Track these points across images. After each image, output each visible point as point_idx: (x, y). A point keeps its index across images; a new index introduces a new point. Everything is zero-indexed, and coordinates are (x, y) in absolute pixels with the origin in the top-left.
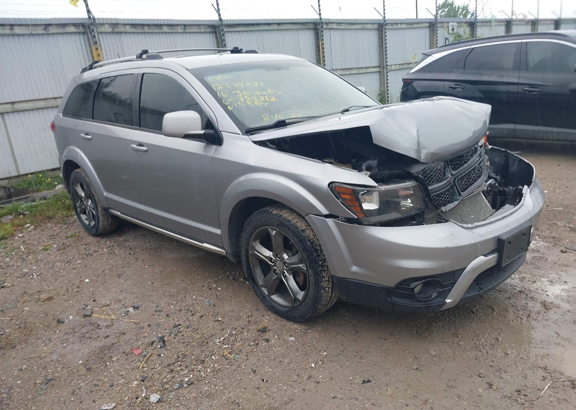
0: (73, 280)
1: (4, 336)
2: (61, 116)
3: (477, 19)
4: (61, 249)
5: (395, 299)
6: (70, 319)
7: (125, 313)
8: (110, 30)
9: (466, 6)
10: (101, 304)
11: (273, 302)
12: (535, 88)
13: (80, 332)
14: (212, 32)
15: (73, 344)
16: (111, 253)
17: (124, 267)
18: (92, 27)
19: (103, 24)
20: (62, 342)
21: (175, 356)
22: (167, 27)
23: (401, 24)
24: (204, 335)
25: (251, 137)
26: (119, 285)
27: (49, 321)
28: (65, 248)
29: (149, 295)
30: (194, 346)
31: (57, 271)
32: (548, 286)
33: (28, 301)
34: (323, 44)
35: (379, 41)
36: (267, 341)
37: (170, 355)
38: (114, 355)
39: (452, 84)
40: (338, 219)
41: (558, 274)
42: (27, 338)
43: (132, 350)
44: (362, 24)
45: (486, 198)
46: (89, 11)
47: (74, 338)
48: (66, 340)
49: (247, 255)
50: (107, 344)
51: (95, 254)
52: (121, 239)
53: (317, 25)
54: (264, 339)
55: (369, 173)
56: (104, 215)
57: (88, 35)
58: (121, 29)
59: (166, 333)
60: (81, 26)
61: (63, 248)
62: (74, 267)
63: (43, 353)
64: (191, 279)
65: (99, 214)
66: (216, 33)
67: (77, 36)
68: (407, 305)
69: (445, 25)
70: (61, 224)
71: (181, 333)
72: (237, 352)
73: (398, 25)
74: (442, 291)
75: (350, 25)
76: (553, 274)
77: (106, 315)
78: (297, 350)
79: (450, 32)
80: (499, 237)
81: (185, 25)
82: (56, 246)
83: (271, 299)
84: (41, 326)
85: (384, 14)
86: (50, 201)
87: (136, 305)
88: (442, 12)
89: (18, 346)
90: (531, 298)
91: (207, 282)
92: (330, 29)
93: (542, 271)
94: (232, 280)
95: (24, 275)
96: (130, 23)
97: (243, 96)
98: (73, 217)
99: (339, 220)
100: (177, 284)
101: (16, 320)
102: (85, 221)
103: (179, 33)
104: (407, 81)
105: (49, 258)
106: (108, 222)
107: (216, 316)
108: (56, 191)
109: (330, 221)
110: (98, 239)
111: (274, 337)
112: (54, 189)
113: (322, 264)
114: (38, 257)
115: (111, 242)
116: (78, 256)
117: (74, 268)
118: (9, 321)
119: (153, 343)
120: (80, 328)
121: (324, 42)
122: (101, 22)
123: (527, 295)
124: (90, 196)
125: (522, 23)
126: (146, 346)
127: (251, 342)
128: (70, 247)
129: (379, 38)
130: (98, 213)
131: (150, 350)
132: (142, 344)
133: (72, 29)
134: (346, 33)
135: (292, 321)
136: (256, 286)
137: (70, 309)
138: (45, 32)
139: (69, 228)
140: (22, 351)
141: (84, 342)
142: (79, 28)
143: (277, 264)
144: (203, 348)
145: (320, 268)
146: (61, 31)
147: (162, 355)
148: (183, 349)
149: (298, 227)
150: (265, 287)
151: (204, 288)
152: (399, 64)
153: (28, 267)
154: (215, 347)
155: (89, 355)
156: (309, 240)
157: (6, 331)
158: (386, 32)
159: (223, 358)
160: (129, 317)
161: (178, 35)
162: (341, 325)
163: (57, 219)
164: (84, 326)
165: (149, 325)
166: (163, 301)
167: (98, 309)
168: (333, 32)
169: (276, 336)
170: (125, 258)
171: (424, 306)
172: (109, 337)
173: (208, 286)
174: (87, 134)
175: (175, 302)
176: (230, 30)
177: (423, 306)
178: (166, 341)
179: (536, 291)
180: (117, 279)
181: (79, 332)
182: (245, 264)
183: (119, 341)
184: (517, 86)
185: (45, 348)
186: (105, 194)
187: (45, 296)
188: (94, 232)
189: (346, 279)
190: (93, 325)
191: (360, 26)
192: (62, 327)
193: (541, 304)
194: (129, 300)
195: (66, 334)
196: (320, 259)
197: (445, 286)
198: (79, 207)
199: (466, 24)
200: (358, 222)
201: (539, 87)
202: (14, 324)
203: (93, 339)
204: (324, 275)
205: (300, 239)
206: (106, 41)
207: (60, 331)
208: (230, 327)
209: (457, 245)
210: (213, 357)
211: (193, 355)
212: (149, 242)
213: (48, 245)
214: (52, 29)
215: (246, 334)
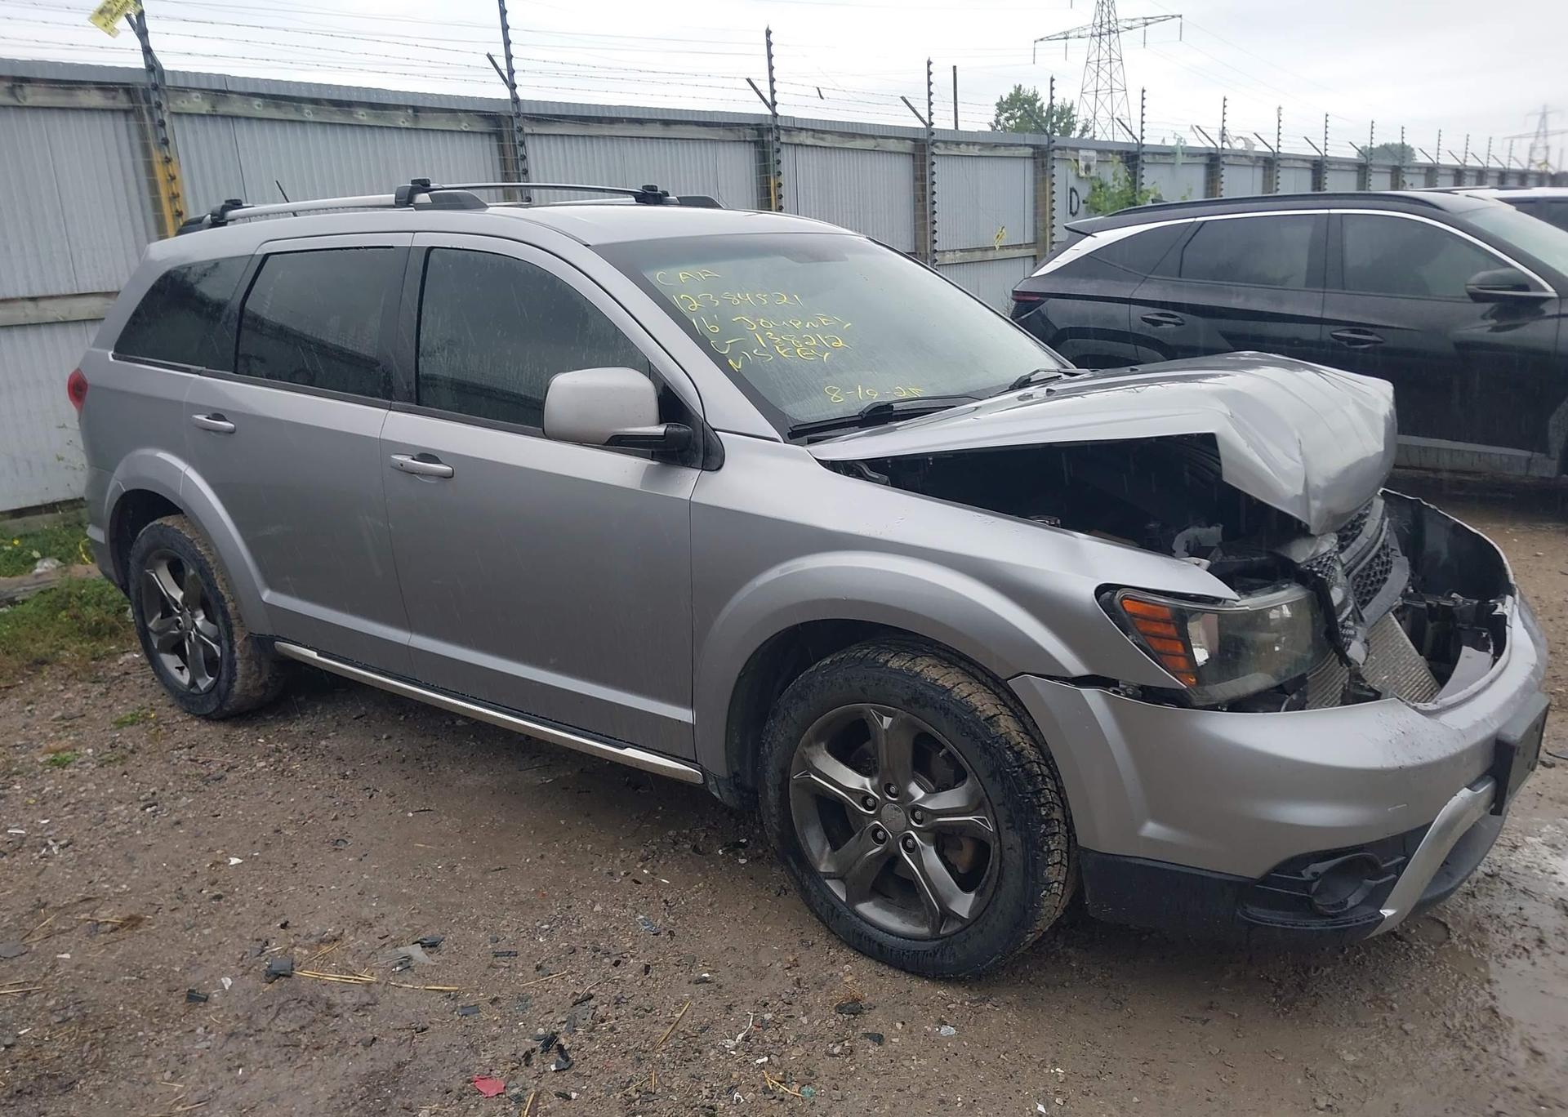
0: (189, 861)
1: (18, 1051)
2: (111, 359)
3: (1144, 146)
4: (110, 761)
5: (1254, 911)
6: (227, 988)
7: (401, 963)
8: (205, 108)
9: (1069, 106)
10: (310, 936)
11: (863, 923)
12: (1367, 333)
13: (274, 1029)
14: (490, 134)
15: (266, 1071)
16: (282, 774)
17: (340, 816)
18: (154, 97)
19: (183, 90)
20: (227, 1063)
21: (619, 1096)
22: (369, 111)
23: (968, 144)
24: (680, 1027)
25: (814, 448)
26: (345, 873)
27: (158, 996)
28: (124, 757)
29: (452, 904)
30: (660, 1060)
31: (123, 833)
32: (1549, 857)
33: (63, 932)
34: (780, 185)
35: (914, 186)
36: (879, 1039)
37: (598, 1094)
38: (417, 1099)
39: (1151, 313)
40: (1117, 689)
41: (1559, 825)
42: (104, 1053)
43: (469, 1081)
44: (873, 137)
45: (1401, 624)
46: (147, 51)
47: (263, 1051)
48: (240, 1055)
49: (783, 787)
50: (382, 1065)
51: (231, 776)
52: (297, 728)
53: (765, 133)
54: (866, 1035)
55: (1206, 563)
56: (249, 658)
57: (140, 117)
58: (236, 107)
59: (555, 1022)
60: (121, 91)
61: (117, 757)
62: (174, 818)
63: (177, 1103)
64: (565, 852)
65: (237, 654)
66: (499, 136)
67: (108, 122)
68: (1289, 927)
69: (1070, 155)
70: (81, 680)
71: (603, 1021)
72: (801, 1075)
73: (962, 146)
74: (1376, 885)
75: (846, 140)
76: (1548, 826)
77: (341, 970)
78: (977, 1065)
79: (1082, 174)
80: (1499, 737)
81: (416, 109)
82: (90, 751)
83: (858, 915)
84: (136, 1012)
85: (931, 114)
86: (29, 608)
87: (428, 934)
88: (1007, 119)
89: (82, 1082)
90: (1524, 893)
91: (617, 862)
92: (796, 145)
93: (1518, 819)
94: (691, 851)
95: (18, 844)
96: (264, 91)
97: (763, 331)
98: (116, 661)
99: (1119, 693)
100: (528, 868)
101: (43, 995)
102: (176, 673)
103: (400, 128)
104: (1023, 298)
105: (81, 789)
106: (260, 676)
107: (691, 966)
108: (40, 579)
109: (1091, 695)
110: (223, 729)
111: (893, 1026)
112: (30, 572)
113: (1047, 815)
114: (43, 789)
115: (268, 741)
116: (174, 782)
117: (178, 823)
118: (19, 1000)
119: (528, 1056)
120: (271, 1016)
121: (783, 179)
122: (181, 83)
123: (1509, 884)
124: (206, 600)
125: (1245, 161)
126: (509, 1066)
127: (831, 1045)
128: (139, 756)
129: (916, 179)
130: (232, 652)
131: (526, 1076)
132: (495, 1060)
133: (95, 99)
134: (836, 159)
135: (927, 978)
136: (806, 877)
137: (213, 953)
138: (10, 101)
139: (113, 694)
140: (103, 1099)
141: (300, 1063)
142: (114, 98)
143: (883, 812)
144: (694, 1068)
145: (1044, 826)
146: (60, 100)
147: (574, 1095)
148: (630, 1072)
149: (976, 709)
150: (839, 877)
151: (618, 880)
152: (961, 250)
153: (21, 820)
154: (729, 1065)
155: (334, 1103)
156: (1011, 748)
157: (22, 1032)
158: (933, 163)
159: (769, 1096)
160: (418, 976)
161: (395, 134)
162: (1067, 984)
163: (63, 665)
164: (281, 1008)
165: (495, 1001)
166: (504, 922)
167: (306, 952)
168: (803, 154)
169: (899, 1026)
170: (332, 787)
171: (1332, 930)
172: (377, 1042)
173: (627, 874)
174: (219, 417)
175: (546, 926)
176: (537, 130)
177: (1329, 928)
178: (569, 1049)
179: (1527, 872)
180: (332, 855)
181: (270, 1029)
182: (774, 810)
183: (415, 1056)
184: (1319, 326)
185: (177, 1086)
186: (267, 595)
187: (113, 914)
188: (211, 708)
189: (1122, 859)
190: (311, 1003)
191: (869, 144)
192: (211, 1015)
193: (1556, 907)
194: (398, 922)
195: (231, 1035)
196: (1042, 800)
197: (1386, 873)
198: (158, 633)
199: (1118, 157)
200: (1179, 699)
201: (1377, 330)
202: (42, 1008)
203: (328, 1050)
204: (1052, 848)
205: (984, 744)
206: (190, 138)
207: (206, 1028)
208: (746, 998)
209: (1423, 761)
210: (737, 1095)
211: (671, 1090)
212: (389, 738)
213: (64, 750)
214: (34, 94)
215: (805, 1020)
